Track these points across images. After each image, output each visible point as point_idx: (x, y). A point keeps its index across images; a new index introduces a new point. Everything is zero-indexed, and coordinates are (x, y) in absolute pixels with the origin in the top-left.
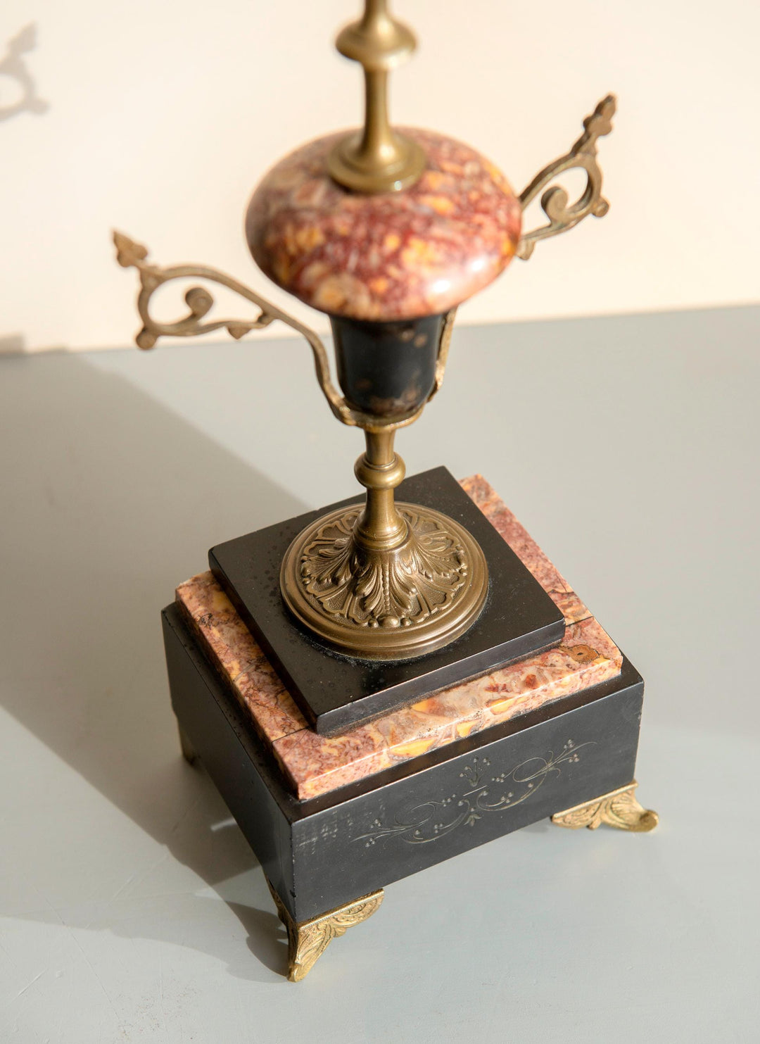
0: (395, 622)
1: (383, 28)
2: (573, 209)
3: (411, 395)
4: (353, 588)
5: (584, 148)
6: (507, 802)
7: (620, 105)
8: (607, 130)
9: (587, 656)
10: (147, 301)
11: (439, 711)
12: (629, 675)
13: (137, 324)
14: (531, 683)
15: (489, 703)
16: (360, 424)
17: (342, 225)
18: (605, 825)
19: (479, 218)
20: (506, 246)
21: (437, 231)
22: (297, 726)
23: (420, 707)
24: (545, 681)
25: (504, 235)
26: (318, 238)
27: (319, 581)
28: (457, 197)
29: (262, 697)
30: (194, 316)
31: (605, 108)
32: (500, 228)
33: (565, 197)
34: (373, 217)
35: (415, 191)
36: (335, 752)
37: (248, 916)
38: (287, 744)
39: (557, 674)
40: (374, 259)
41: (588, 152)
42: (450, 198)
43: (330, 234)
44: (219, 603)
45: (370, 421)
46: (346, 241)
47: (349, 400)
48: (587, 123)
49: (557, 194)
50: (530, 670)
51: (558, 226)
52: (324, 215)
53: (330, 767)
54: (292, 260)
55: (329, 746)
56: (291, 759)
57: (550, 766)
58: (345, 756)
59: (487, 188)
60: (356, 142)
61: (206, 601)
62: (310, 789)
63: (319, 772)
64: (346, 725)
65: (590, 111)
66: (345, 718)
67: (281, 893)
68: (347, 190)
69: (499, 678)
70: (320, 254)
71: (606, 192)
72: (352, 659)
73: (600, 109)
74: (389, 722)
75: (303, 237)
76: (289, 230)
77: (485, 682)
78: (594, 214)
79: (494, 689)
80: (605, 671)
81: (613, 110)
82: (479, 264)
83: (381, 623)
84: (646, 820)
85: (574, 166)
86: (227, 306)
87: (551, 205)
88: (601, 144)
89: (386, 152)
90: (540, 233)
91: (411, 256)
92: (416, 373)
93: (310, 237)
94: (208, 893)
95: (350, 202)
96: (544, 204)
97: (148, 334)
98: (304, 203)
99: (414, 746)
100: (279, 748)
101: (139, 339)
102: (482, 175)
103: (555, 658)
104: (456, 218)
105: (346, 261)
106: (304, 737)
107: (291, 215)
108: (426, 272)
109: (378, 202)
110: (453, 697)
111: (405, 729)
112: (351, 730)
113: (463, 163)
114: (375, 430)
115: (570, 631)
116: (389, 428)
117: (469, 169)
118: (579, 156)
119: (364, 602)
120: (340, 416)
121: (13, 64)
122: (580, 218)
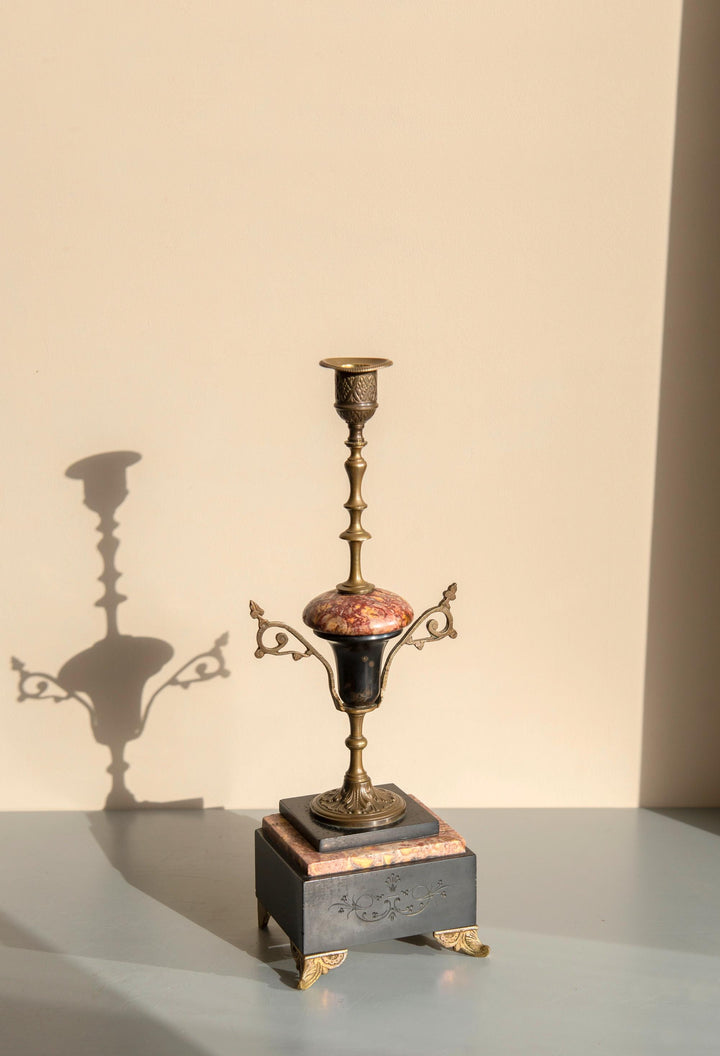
0: (359, 813)
2: (441, 632)
6: (410, 912)
8: (453, 597)
9: (449, 839)
10: (262, 634)
11: (377, 850)
12: (470, 853)
13: (256, 646)
14: (421, 845)
15: (400, 848)
16: (347, 710)
17: (339, 602)
18: (462, 952)
19: (394, 605)
21: (375, 605)
22: (310, 850)
23: (368, 848)
26: (330, 606)
28: (386, 599)
29: (297, 843)
30: (279, 647)
31: (452, 588)
32: (402, 610)
33: (436, 626)
34: (354, 600)
35: (370, 594)
36: (326, 857)
39: (433, 843)
40: (350, 611)
41: (445, 605)
42: (383, 598)
43: (334, 605)
46: (340, 606)
47: (342, 696)
48: (445, 593)
49: (433, 623)
50: (421, 841)
51: (435, 637)
53: (323, 861)
54: (319, 614)
57: (431, 896)
58: (331, 858)
61: (276, 820)
62: (314, 871)
63: (318, 861)
65: (446, 588)
68: (343, 593)
69: (406, 843)
70: (330, 612)
71: (455, 626)
73: (450, 589)
74: (353, 851)
75: (323, 607)
76: (319, 606)
78: (451, 636)
79: (403, 845)
80: (456, 849)
81: (456, 590)
83: (353, 812)
84: (483, 950)
85: (440, 612)
86: (292, 644)
87: (430, 627)
88: (450, 602)
89: (359, 578)
91: (363, 611)
92: (370, 681)
95: (343, 596)
96: (427, 626)
97: (259, 651)
99: (363, 859)
101: (257, 652)
103: (434, 839)
104: (384, 603)
105: (340, 612)
106: (313, 853)
107: (320, 603)
108: (370, 617)
109: (354, 596)
110: (384, 846)
111: (360, 853)
112: (334, 852)
115: (442, 833)
118: (442, 607)
119: (345, 807)
120: (338, 707)
121: (215, 653)
122: (444, 636)
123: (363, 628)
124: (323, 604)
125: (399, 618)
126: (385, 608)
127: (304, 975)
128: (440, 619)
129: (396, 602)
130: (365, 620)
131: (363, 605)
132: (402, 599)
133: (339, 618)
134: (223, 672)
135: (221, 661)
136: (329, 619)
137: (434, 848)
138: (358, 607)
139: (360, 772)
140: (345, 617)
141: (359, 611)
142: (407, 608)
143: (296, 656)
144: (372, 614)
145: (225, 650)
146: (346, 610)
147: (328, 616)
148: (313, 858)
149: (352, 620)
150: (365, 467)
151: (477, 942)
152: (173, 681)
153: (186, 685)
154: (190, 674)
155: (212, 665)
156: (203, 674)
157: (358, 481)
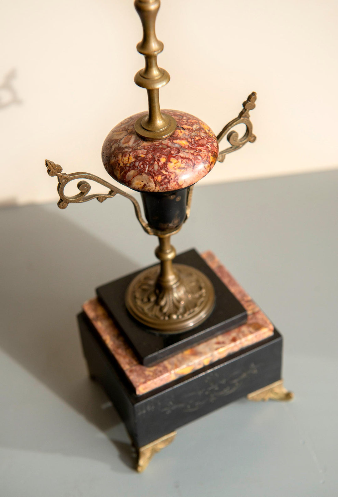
0: (175, 317)
1: (155, 72)
2: (241, 140)
3: (176, 221)
4: (157, 302)
5: (243, 115)
6: (227, 391)
7: (258, 96)
8: (253, 107)
9: (258, 327)
10: (63, 189)
11: (196, 354)
12: (277, 334)
13: (58, 198)
14: (234, 340)
15: (217, 349)
16: (156, 234)
17: (142, 153)
18: (271, 400)
19: (199, 148)
20: (211, 159)
21: (181, 154)
22: (135, 363)
23: (187, 352)
24: (240, 339)
25: (210, 154)
26: (132, 160)
27: (142, 300)
28: (190, 140)
29: (120, 351)
30: (82, 193)
31: (252, 97)
32: (209, 151)
33: (237, 135)
34: (155, 150)
35: (172, 138)
36: (151, 374)
37: (120, 445)
38: (131, 371)
39: (245, 335)
40: (156, 167)
41: (246, 116)
42: (187, 139)
43: (137, 157)
44: (100, 311)
45: (159, 233)
46: (143, 160)
47: (150, 224)
48: (244, 104)
49: (233, 134)
50: (233, 334)
51: (235, 147)
52: (134, 150)
53: (150, 380)
54: (122, 169)
55: (149, 371)
56: (133, 377)
57: (244, 375)
58: (156, 375)
59: (202, 135)
60: (146, 118)
61: (95, 310)
62: (141, 390)
63: (145, 382)
64: (156, 361)
65: (245, 99)
66: (155, 359)
67: (133, 435)
68: (144, 139)
69: (220, 338)
70: (133, 167)
71: (254, 132)
72: (157, 333)
73: (249, 98)
74: (174, 360)
75: (126, 159)
76: (120, 156)
77: (214, 340)
78: (250, 142)
79: (218, 343)
80: (266, 333)
81: (255, 99)
82: (201, 167)
83: (169, 317)
84: (288, 396)
85: (240, 123)
86: (96, 188)
87: (231, 139)
88: (251, 112)
89: (159, 122)
90: (228, 151)
91: (170, 166)
92: (178, 212)
93: (129, 159)
94: (101, 436)
95: (145, 144)
96: (228, 139)
97: (63, 202)
98: (126, 145)
99: (185, 369)
100: (128, 373)
101: (59, 203)
102: (200, 129)
103: (244, 329)
104: (191, 148)
105: (144, 168)
106: (138, 368)
107: (120, 149)
108: (178, 171)
109: (157, 143)
110: (201, 348)
111: (181, 363)
112: (157, 364)
113: (192, 125)
114: (162, 236)
115: (250, 317)
116: (167, 235)
117: (194, 127)
118: (242, 118)
119: (161, 309)
120: (147, 231)
121: (7, 85)
122: (244, 144)
123: (172, 186)
124: (124, 155)
125: (207, 165)
126: (191, 157)
127: (142, 462)
128: (240, 129)
129: (201, 142)
130: (173, 176)
131: (169, 156)
132: (205, 133)
133: (144, 175)
134: (16, 101)
135: (13, 92)
136: (134, 176)
137: (246, 340)
138: (163, 160)
139: (171, 278)
140: (152, 174)
141: (165, 166)
142: (212, 145)
143: (100, 198)
144: (179, 168)
146: (151, 165)
147: (132, 173)
148: (139, 375)
149: (159, 178)
150: (158, 8)
151: (285, 390)
155: (6, 96)
157: (151, 24)
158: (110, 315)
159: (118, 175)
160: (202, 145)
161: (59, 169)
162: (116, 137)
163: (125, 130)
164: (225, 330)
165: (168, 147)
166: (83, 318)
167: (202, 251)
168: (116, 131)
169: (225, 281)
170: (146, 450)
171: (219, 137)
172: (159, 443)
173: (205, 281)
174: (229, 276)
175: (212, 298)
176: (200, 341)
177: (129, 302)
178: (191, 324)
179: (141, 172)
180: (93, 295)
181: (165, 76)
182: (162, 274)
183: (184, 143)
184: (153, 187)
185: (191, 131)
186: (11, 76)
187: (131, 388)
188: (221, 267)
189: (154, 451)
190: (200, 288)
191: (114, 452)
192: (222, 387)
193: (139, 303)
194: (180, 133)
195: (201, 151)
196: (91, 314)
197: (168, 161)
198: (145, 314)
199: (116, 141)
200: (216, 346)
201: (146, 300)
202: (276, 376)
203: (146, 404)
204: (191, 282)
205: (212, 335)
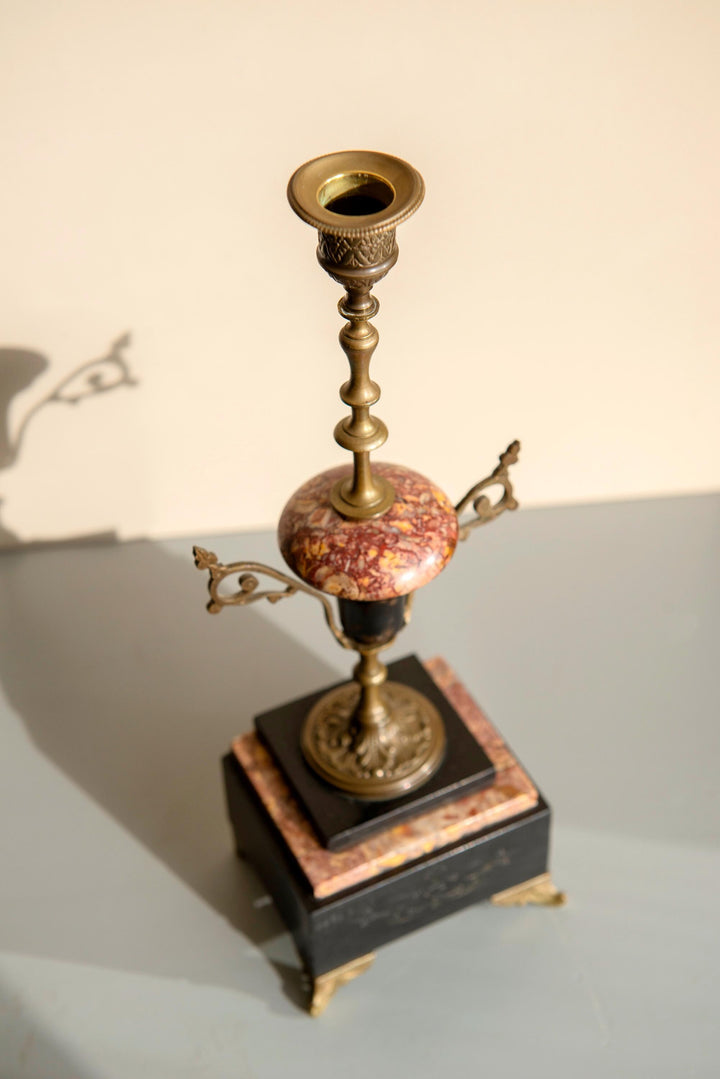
0: (380, 773)
1: (366, 428)
2: (495, 507)
3: (388, 633)
4: (352, 748)
5: (501, 473)
6: (459, 892)
7: (523, 446)
8: (514, 461)
9: (512, 793)
10: (214, 585)
11: (411, 834)
12: (542, 805)
13: (208, 598)
14: (473, 813)
15: (445, 827)
16: (356, 648)
17: (340, 541)
18: (531, 904)
19: (429, 534)
20: (447, 551)
21: (401, 545)
22: (314, 844)
23: (397, 831)
24: (482, 811)
25: (445, 543)
26: (326, 550)
27: (329, 742)
28: (415, 521)
29: (291, 824)
30: (244, 592)
31: (513, 448)
32: (443, 539)
33: (488, 501)
34: (361, 536)
35: (389, 517)
36: (339, 865)
37: (282, 969)
38: (308, 859)
39: (490, 806)
40: (361, 564)
41: (503, 474)
42: (410, 520)
43: (332, 546)
44: (261, 754)
45: (361, 647)
46: (343, 551)
47: (347, 632)
48: (502, 457)
49: (484, 501)
50: (473, 803)
51: (485, 518)
52: (329, 534)
53: (336, 875)
54: (309, 563)
55: (336, 859)
56: (310, 870)
57: (487, 868)
58: (347, 866)
59: (435, 511)
60: (349, 485)
61: (252, 752)
62: (323, 890)
63: (329, 878)
64: (348, 845)
65: (503, 450)
66: (347, 840)
67: (304, 953)
68: (345, 518)
69: (451, 809)
70: (326, 561)
71: (517, 494)
72: (351, 799)
73: (510, 449)
74: (376, 842)
75: (315, 547)
76: (307, 542)
77: (441, 812)
78: (509, 510)
79: (448, 817)
80: (525, 802)
81: (518, 450)
82: (431, 560)
83: (371, 773)
84: (558, 899)
85: (495, 483)
86: (266, 583)
87: (480, 507)
88: (512, 469)
89: (369, 494)
90: (473, 523)
91: (383, 563)
92: (391, 620)
93: (320, 549)
94: (254, 953)
95: (346, 525)
96: (475, 506)
97: (213, 604)
98: (316, 525)
99: (394, 858)
100: (303, 862)
101: (209, 606)
102: (431, 502)
103: (490, 795)
104: (414, 535)
105: (344, 565)
106: (318, 853)
107: (307, 533)
108: (394, 572)
109: (364, 525)
110: (420, 824)
111: (387, 847)
112: (350, 849)
113: (419, 495)
114: (365, 653)
115: (500, 775)
116: (373, 651)
117: (424, 498)
118: (497, 478)
119: (359, 759)
120: (340, 642)
121: (115, 356)
122: (498, 514)
123: (385, 593)
124: (313, 540)
125: (440, 560)
126: (416, 549)
127: (319, 1000)
128: (494, 493)
129: (432, 524)
130: (386, 579)
131: (382, 547)
132: (439, 507)
133: (343, 576)
134: (128, 381)
135: (124, 368)
136: (328, 576)
137: (493, 814)
138: (373, 553)
139: (377, 712)
140: (354, 575)
141: (375, 563)
142: (449, 528)
143: (273, 598)
144: (398, 567)
145: (129, 355)
146: (355, 560)
147: (323, 570)
148: (320, 867)
149: (366, 581)
150: (376, 345)
151: (553, 890)
152: (54, 397)
153: (74, 400)
154: (79, 386)
155: (111, 373)
156: (97, 385)
158: (275, 763)
159: (303, 570)
160: (433, 530)
161: (214, 560)
162: (301, 510)
163: (316, 498)
164: (460, 796)
165: (381, 532)
166: (231, 762)
167: (426, 657)
168: (301, 496)
169: (463, 711)
170: (326, 982)
171: (459, 507)
172: (348, 972)
173: (430, 713)
174: (470, 701)
175: (441, 742)
176: (418, 813)
177: (308, 741)
178: (406, 785)
179: (338, 570)
180: (249, 728)
181: (381, 429)
182: (362, 704)
183: (406, 526)
184: (355, 594)
185: (417, 505)
186: (123, 342)
187: (307, 887)
188: (457, 687)
189: (339, 983)
190: (422, 726)
191: (274, 981)
192: (450, 886)
193: (324, 747)
194: (401, 509)
195: (430, 538)
196: (245, 759)
197: (381, 554)
198: (333, 767)
199: (302, 517)
200: (444, 822)
201: (334, 742)
202: (540, 867)
203: (329, 913)
204: (408, 715)
205: (439, 803)
